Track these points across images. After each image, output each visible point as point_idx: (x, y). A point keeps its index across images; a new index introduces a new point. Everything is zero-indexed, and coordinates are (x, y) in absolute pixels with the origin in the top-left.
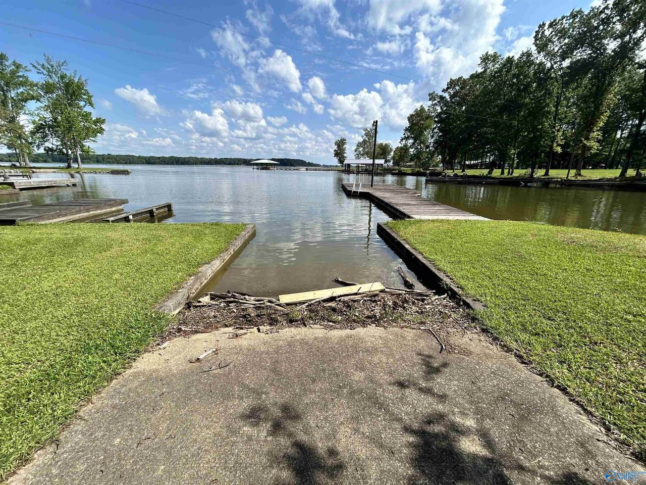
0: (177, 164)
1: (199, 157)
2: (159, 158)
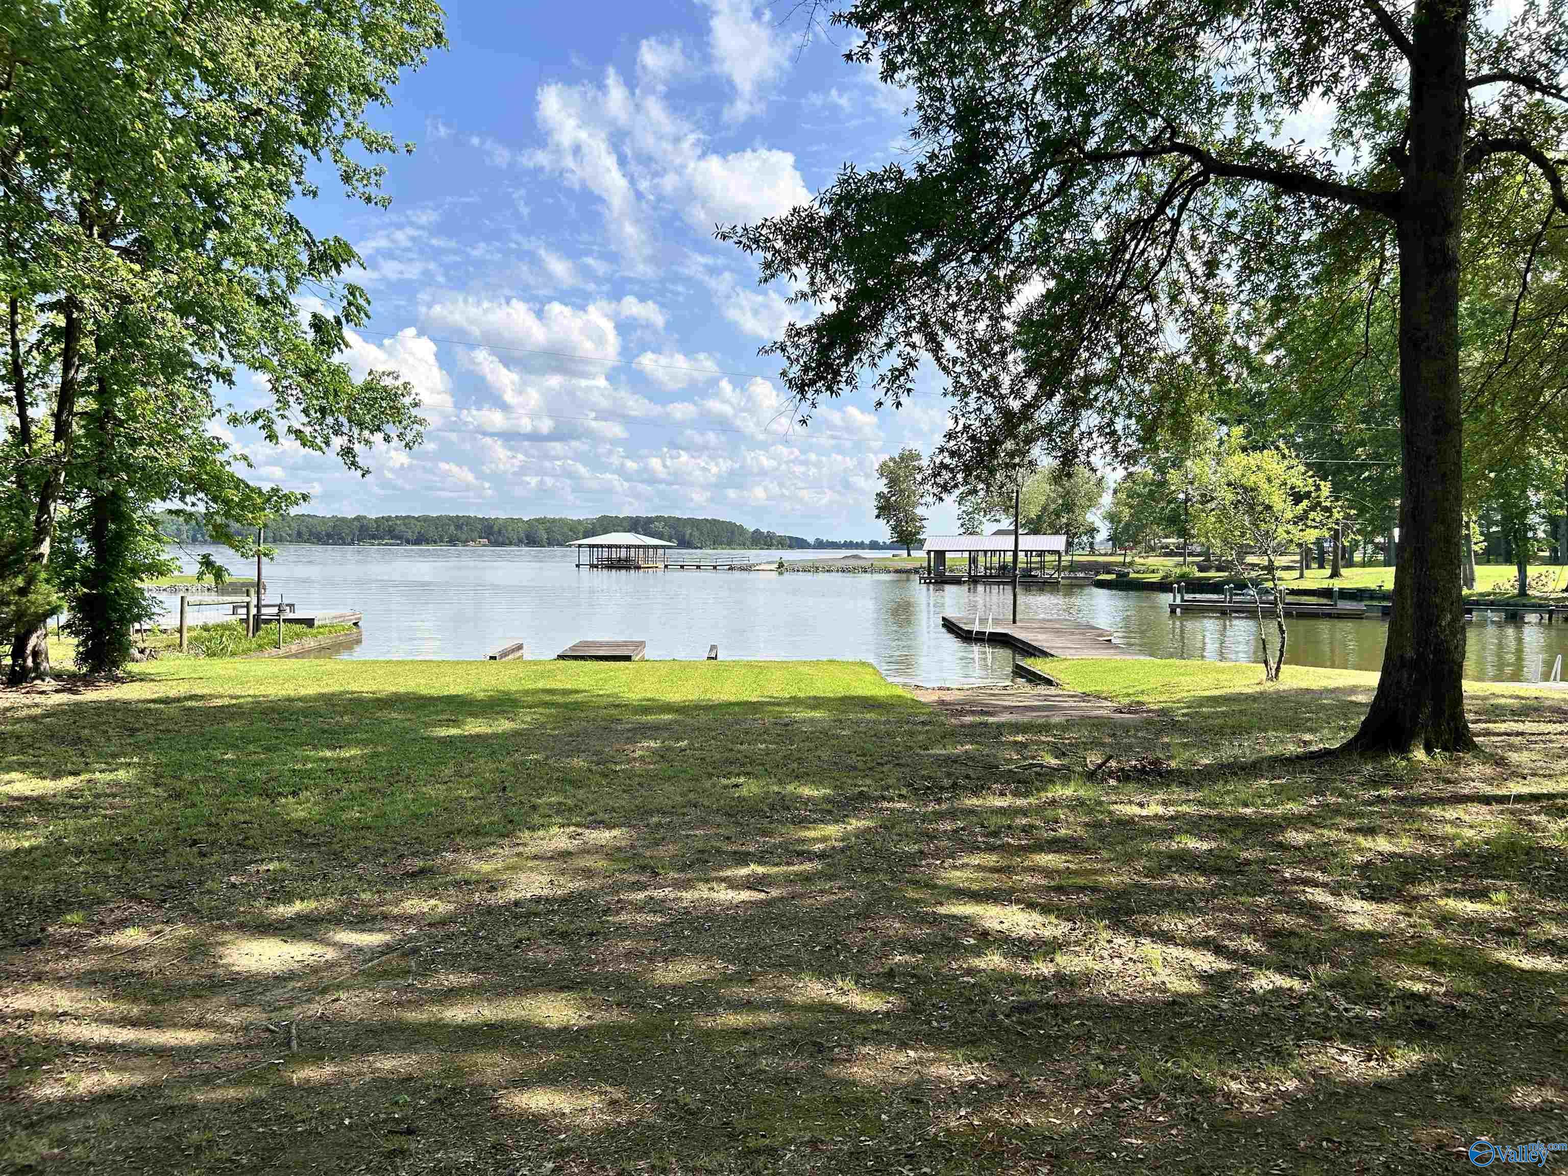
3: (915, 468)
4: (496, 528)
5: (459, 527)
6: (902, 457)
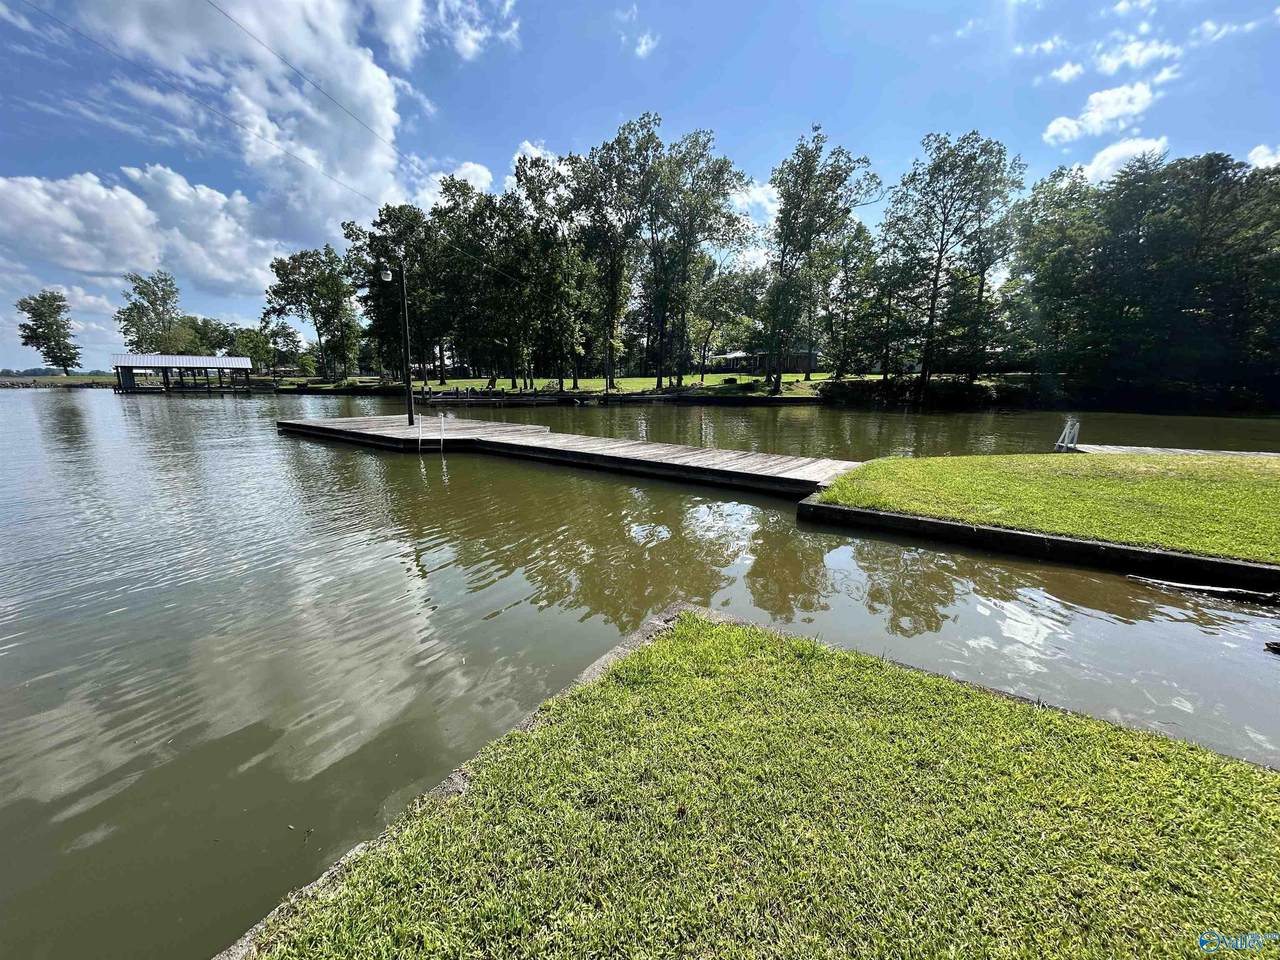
3: (59, 307)
6: (44, 298)
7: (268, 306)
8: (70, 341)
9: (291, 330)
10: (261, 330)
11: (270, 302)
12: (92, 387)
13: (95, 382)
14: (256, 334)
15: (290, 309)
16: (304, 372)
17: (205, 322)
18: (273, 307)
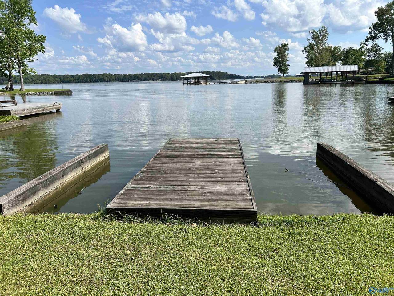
0: (91, 82)
1: (113, 74)
2: (73, 76)
3: (286, 49)
4: (163, 76)
5: (154, 76)
6: (282, 46)
7: (369, 36)
8: (287, 63)
9: (379, 48)
10: (360, 49)
11: (370, 33)
12: (292, 82)
13: (293, 80)
14: (357, 51)
15: (380, 35)
16: (378, 71)
17: (335, 48)
18: (371, 36)
